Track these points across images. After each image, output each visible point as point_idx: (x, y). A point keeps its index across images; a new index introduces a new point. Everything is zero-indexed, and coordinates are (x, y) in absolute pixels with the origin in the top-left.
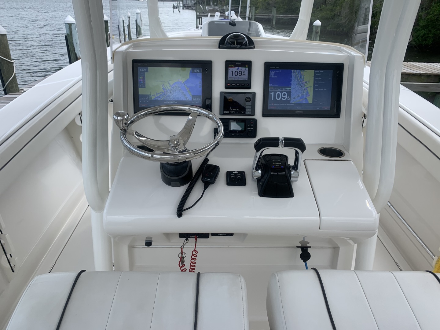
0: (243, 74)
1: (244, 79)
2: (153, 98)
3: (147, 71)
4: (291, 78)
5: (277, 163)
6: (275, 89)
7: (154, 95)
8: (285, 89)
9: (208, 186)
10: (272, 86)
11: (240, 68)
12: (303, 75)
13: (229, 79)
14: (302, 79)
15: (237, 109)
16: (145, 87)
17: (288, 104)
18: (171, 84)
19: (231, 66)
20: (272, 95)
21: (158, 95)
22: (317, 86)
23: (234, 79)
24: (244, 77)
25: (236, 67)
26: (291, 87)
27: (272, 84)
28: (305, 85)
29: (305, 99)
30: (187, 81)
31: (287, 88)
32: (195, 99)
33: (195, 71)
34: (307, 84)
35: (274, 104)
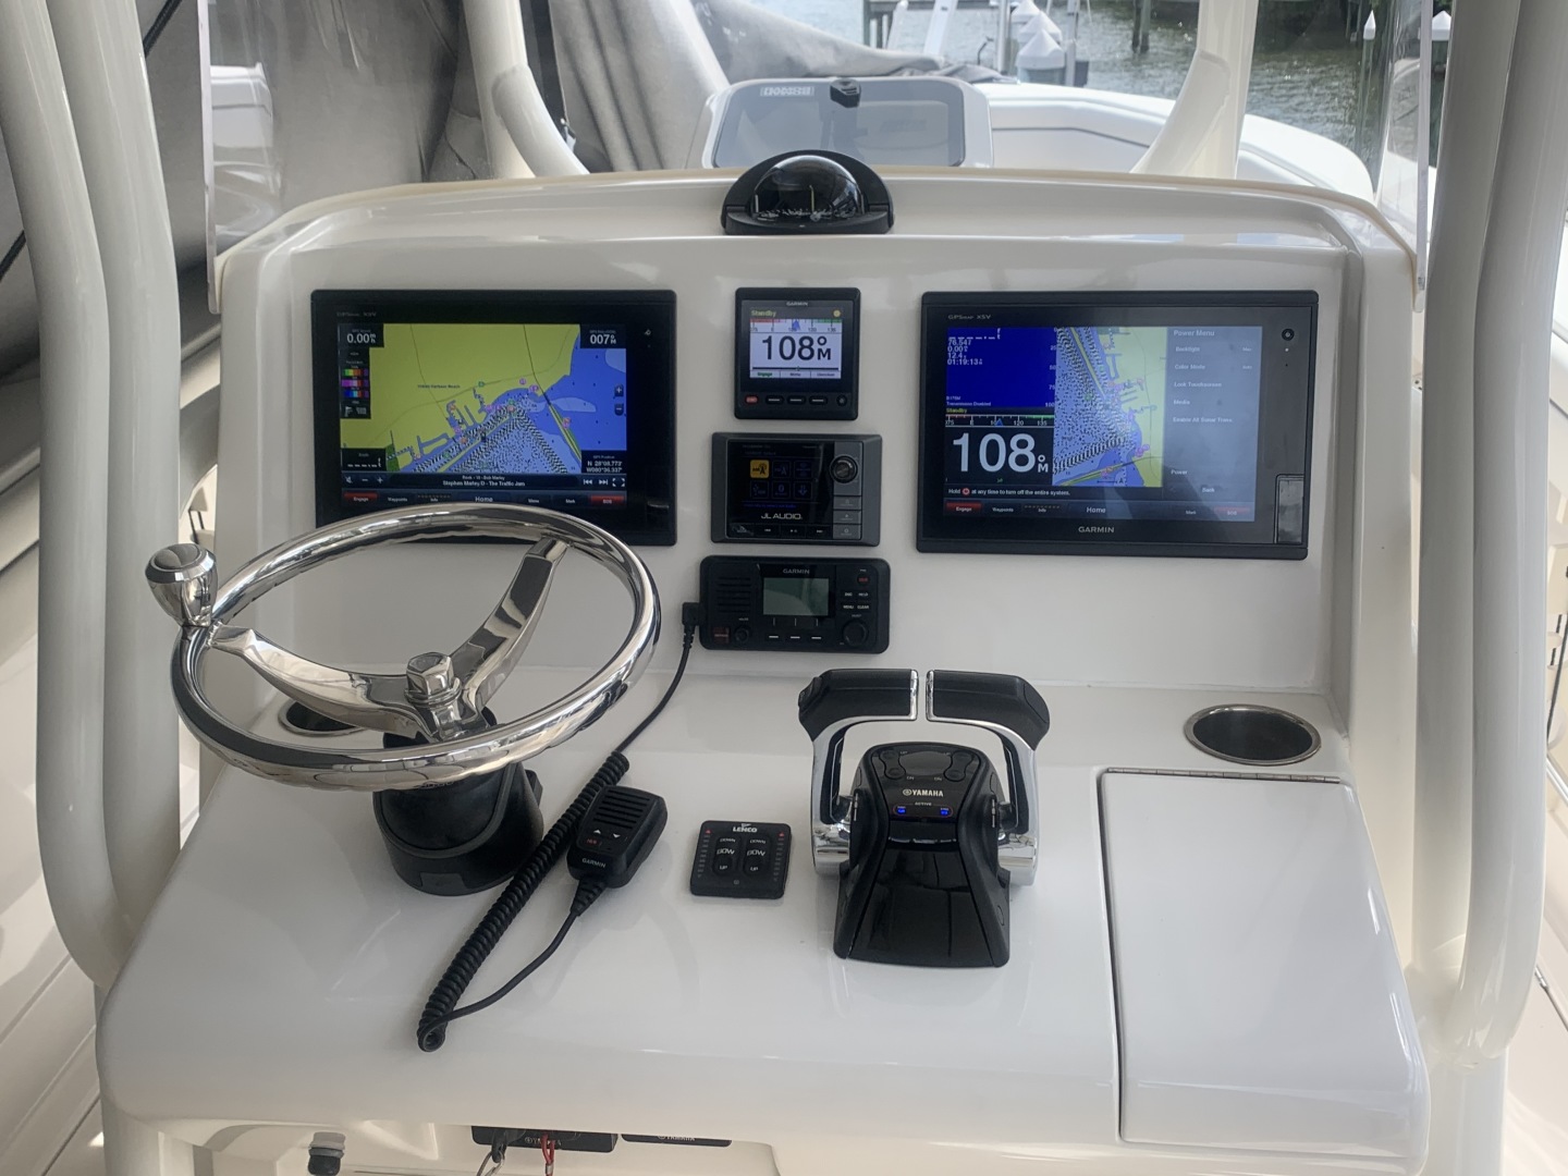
0: (820, 350)
1: (825, 375)
2: (404, 463)
3: (379, 343)
4: (1052, 367)
5: (925, 793)
6: (977, 421)
7: (410, 449)
8: (1027, 421)
9: (596, 896)
10: (958, 407)
11: (805, 324)
12: (1111, 350)
13: (753, 374)
14: (1107, 369)
15: (793, 516)
16: (368, 416)
17: (1042, 493)
18: (488, 402)
19: (761, 314)
20: (960, 447)
21: (427, 450)
22: (1184, 402)
23: (775, 375)
24: (824, 363)
25: (789, 320)
26: (1051, 411)
27: (959, 398)
28: (1123, 399)
29: (1125, 468)
30: (562, 388)
31: (1034, 416)
32: (597, 470)
33: (597, 339)
34: (1133, 395)
35: (974, 492)
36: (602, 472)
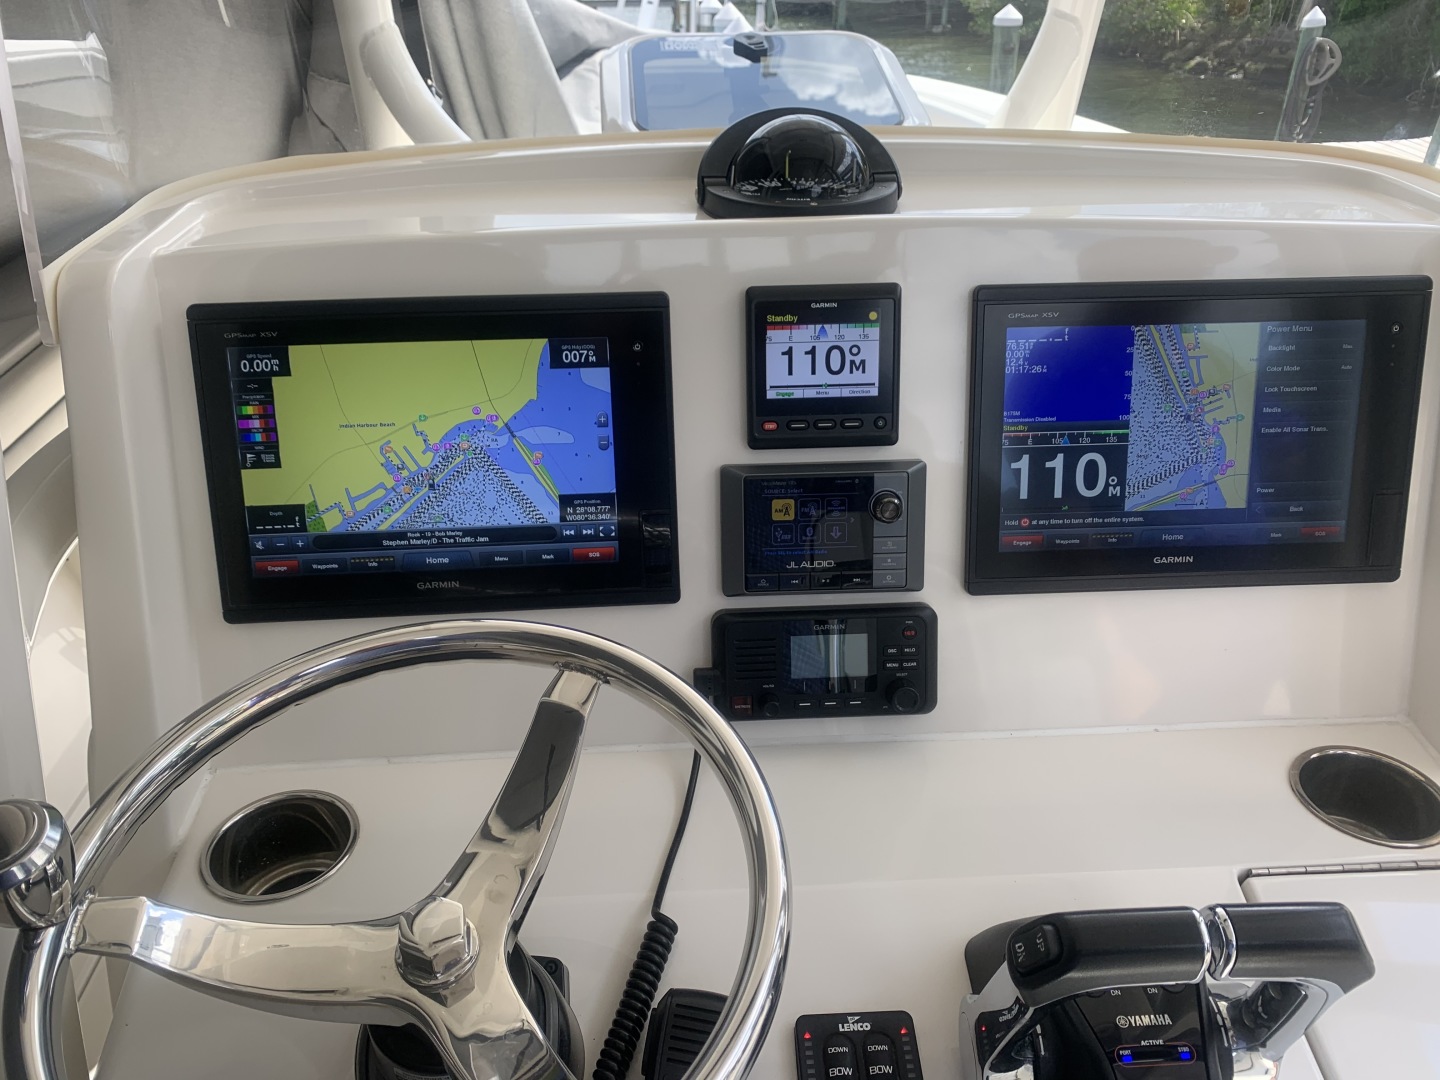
0: (852, 362)
1: (859, 392)
2: (332, 523)
3: (285, 370)
4: (1127, 373)
6: (1036, 440)
7: (337, 505)
8: (1094, 438)
10: (1016, 424)
11: (832, 329)
12: (1196, 353)
13: (771, 395)
14: (1191, 374)
15: (824, 564)
16: (277, 464)
17: (1113, 520)
18: (435, 438)
19: (779, 319)
20: (1018, 471)
21: (361, 505)
22: (1275, 410)
23: (798, 394)
24: (858, 377)
25: (811, 327)
26: (1126, 426)
27: (1016, 413)
28: (1206, 409)
29: (1206, 488)
30: (528, 416)
31: (1103, 432)
32: (579, 517)
33: (571, 357)
34: (1218, 404)
35: (1034, 522)
36: (586, 519)
